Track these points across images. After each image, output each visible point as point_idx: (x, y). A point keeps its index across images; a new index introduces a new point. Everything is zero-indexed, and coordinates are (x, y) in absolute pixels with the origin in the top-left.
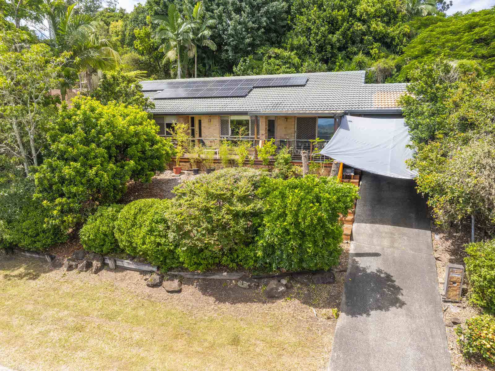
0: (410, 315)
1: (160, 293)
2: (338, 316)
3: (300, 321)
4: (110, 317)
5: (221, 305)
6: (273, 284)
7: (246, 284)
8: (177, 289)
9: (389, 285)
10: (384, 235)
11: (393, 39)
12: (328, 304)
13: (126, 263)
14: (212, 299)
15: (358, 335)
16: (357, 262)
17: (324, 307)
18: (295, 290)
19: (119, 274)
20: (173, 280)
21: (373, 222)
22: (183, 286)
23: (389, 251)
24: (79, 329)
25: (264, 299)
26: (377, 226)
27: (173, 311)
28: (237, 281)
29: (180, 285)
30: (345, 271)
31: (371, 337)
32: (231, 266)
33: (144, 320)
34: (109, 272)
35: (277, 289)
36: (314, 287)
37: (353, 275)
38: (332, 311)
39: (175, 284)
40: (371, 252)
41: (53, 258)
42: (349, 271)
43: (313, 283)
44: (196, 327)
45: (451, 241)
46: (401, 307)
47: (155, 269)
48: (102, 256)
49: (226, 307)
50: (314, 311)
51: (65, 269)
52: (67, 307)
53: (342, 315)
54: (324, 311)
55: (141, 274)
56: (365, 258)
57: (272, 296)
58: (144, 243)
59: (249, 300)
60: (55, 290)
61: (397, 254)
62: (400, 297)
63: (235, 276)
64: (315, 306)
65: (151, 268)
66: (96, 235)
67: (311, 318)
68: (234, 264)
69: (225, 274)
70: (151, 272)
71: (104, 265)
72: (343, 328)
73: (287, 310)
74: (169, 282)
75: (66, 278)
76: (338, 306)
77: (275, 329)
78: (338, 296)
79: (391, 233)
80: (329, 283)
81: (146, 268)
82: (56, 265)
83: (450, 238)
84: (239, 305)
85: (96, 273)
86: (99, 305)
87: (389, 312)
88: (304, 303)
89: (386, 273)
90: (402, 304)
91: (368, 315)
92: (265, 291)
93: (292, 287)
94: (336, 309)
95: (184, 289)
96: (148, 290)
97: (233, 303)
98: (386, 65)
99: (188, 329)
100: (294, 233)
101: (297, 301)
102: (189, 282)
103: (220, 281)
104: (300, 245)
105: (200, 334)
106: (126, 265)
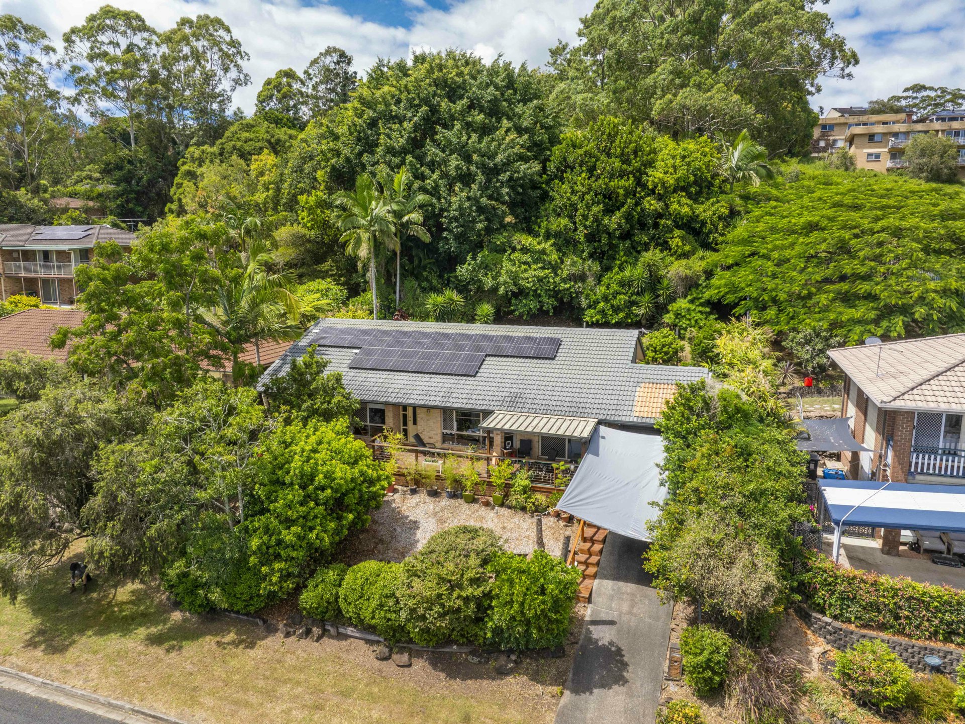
0: (630, 695)
1: (389, 667)
2: (562, 693)
3: (527, 699)
4: (345, 694)
5: (452, 682)
6: (503, 659)
7: (476, 660)
8: (407, 663)
9: (617, 661)
10: (625, 596)
11: (703, 223)
12: (555, 683)
13: (350, 631)
14: (442, 675)
15: (578, 714)
16: (591, 632)
17: (550, 684)
18: (524, 665)
19: (343, 643)
20: (402, 654)
21: (617, 578)
22: (413, 660)
23: (625, 618)
24: (319, 707)
25: (493, 675)
26: (621, 584)
27: (406, 688)
28: (467, 655)
29: (410, 659)
30: (577, 643)
31: (589, 715)
32: (461, 641)
33: (379, 697)
34: (332, 641)
35: (506, 666)
36: (543, 661)
37: (584, 648)
38: (556, 689)
39: (405, 658)
40: (607, 619)
41: (265, 622)
42: (580, 642)
43: (543, 658)
44: (430, 705)
45: (693, 607)
46: (623, 685)
47: (382, 640)
48: (322, 623)
49: (457, 683)
50: (540, 688)
51: (282, 636)
52: (298, 683)
53: (567, 693)
54: (550, 689)
55: (366, 643)
56: (600, 627)
57: (501, 673)
58: (373, 618)
59: (477, 676)
60: (279, 661)
61: (633, 622)
62: (625, 674)
63: (466, 650)
64: (542, 683)
65: (377, 638)
66: (319, 604)
67: (537, 695)
68: (465, 640)
69: (455, 647)
70: (378, 642)
71: (325, 632)
72: (565, 707)
73: (515, 688)
74: (399, 655)
75: (286, 647)
76: (564, 684)
77: (503, 707)
78: (565, 673)
79: (633, 595)
80: (560, 657)
81: (372, 637)
82: (271, 630)
83: (693, 603)
84: (469, 682)
85: (317, 641)
86: (330, 680)
87: (611, 691)
88: (531, 680)
89: (617, 646)
90: (626, 681)
91: (591, 693)
92: (494, 667)
93: (521, 662)
94: (561, 687)
95: (414, 663)
96: (377, 663)
97: (464, 679)
98: (688, 272)
99: (422, 706)
100: (521, 621)
101: (525, 678)
102: (419, 654)
103: (451, 654)
104: (526, 631)
105: (434, 712)
106: (349, 633)
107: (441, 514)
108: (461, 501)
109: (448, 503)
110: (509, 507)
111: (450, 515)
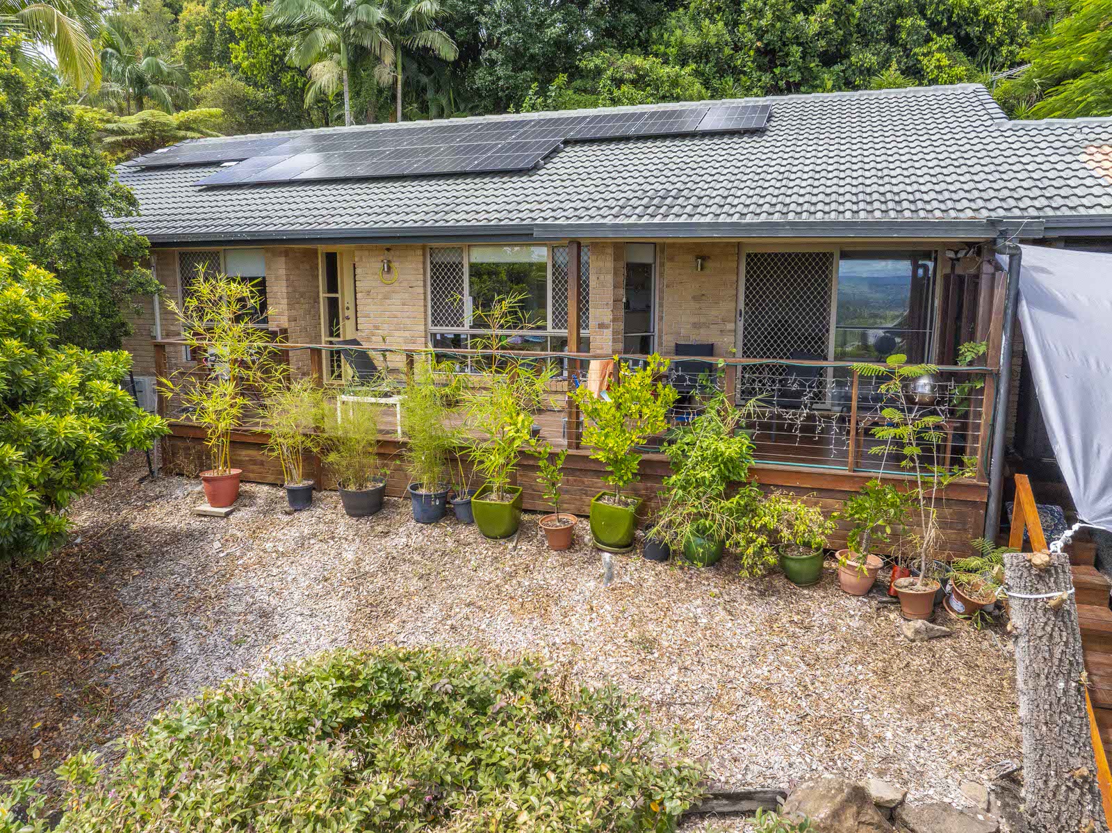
11: (988, 25)
107: (380, 581)
108: (468, 533)
109: (417, 539)
110: (662, 554)
111: (415, 584)
